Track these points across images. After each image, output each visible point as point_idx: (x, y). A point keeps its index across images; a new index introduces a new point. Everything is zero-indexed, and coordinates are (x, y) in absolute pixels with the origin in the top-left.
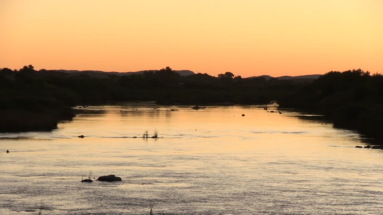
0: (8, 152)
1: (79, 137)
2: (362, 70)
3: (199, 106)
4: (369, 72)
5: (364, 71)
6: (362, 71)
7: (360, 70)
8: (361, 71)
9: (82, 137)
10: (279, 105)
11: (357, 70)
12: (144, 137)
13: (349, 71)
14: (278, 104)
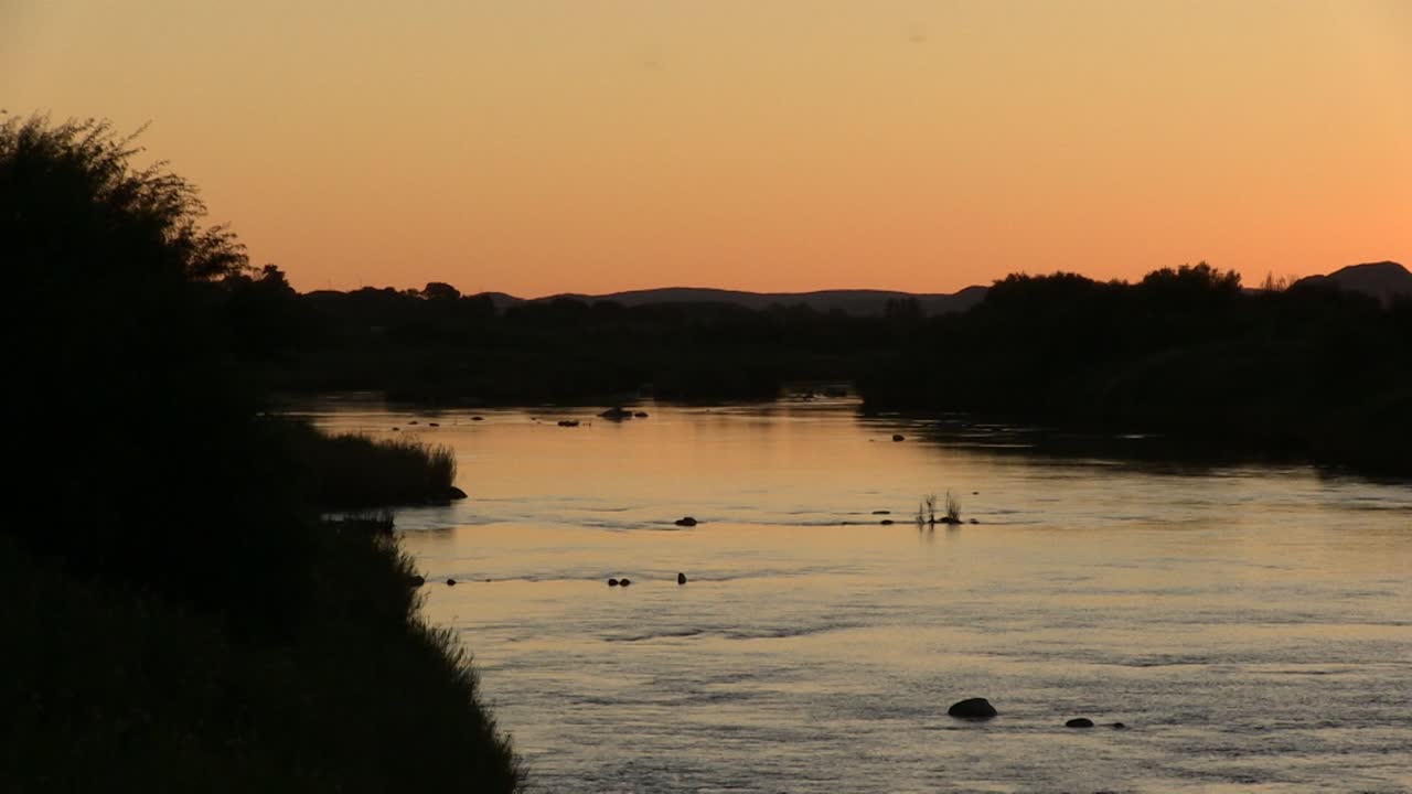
0: (682, 579)
1: (681, 523)
2: (1213, 267)
3: (626, 409)
4: (1236, 273)
5: (1219, 272)
6: (1215, 271)
7: (1205, 267)
8: (1210, 272)
9: (688, 522)
10: (861, 402)
11: (1196, 268)
12: (920, 522)
13: (1166, 272)
14: (863, 396)
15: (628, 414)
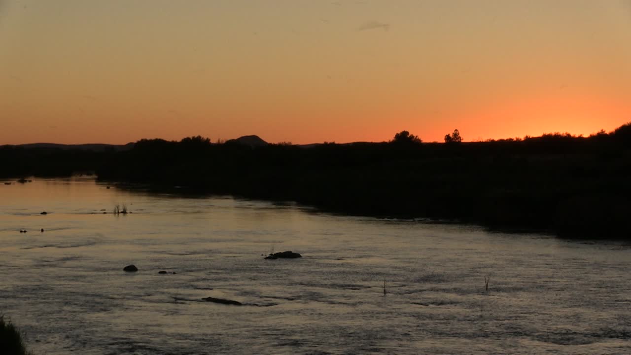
1: (42, 213)
4: (209, 139)
5: (204, 138)
8: (201, 138)
9: (44, 213)
11: (197, 137)
13: (188, 138)
15: (26, 181)
